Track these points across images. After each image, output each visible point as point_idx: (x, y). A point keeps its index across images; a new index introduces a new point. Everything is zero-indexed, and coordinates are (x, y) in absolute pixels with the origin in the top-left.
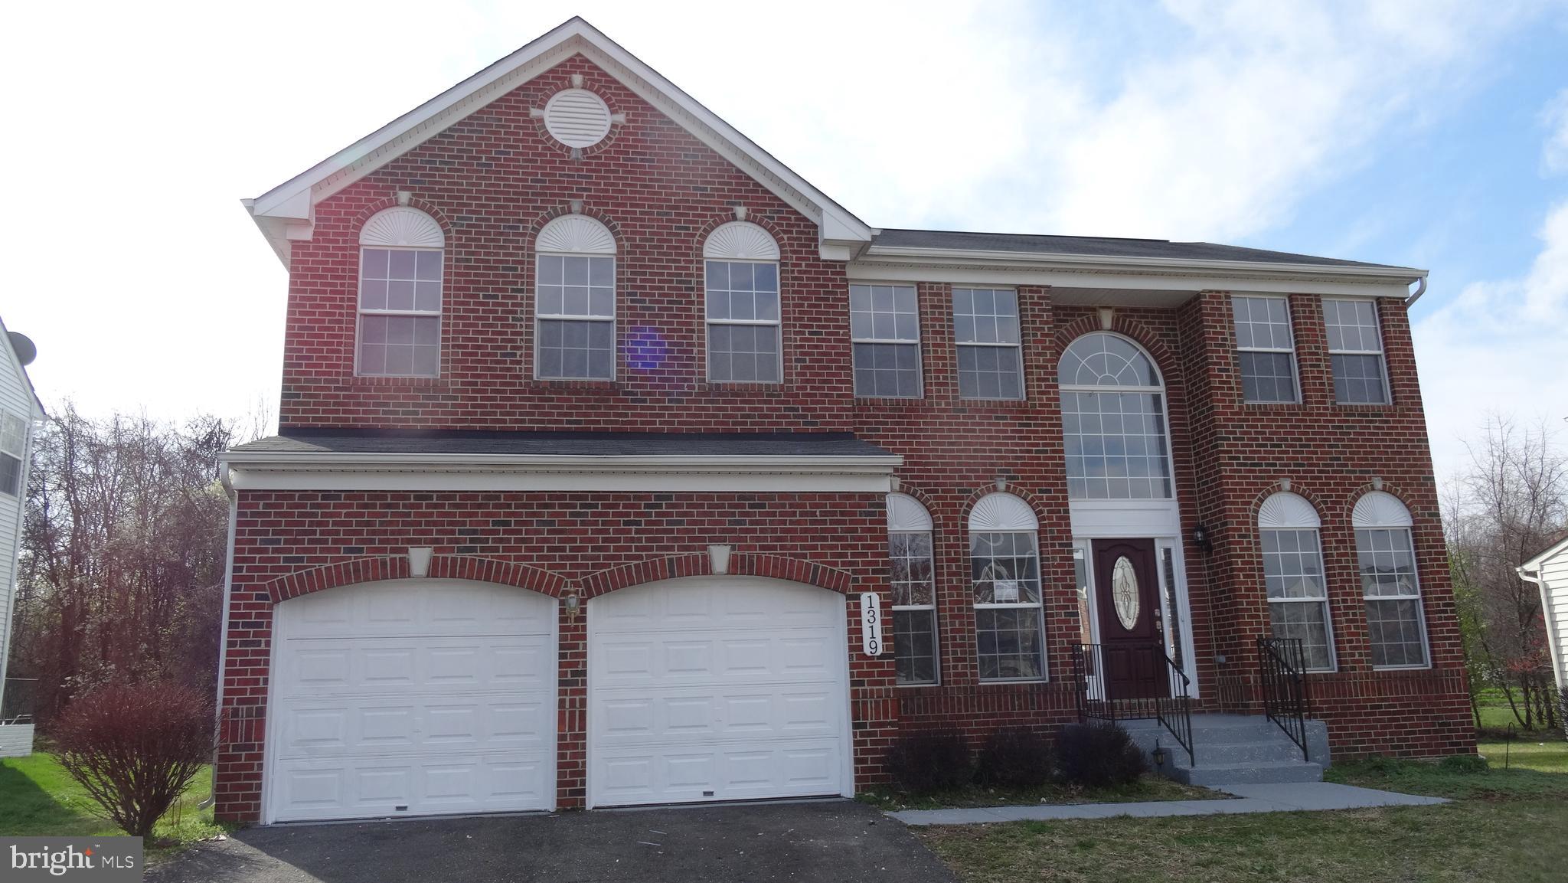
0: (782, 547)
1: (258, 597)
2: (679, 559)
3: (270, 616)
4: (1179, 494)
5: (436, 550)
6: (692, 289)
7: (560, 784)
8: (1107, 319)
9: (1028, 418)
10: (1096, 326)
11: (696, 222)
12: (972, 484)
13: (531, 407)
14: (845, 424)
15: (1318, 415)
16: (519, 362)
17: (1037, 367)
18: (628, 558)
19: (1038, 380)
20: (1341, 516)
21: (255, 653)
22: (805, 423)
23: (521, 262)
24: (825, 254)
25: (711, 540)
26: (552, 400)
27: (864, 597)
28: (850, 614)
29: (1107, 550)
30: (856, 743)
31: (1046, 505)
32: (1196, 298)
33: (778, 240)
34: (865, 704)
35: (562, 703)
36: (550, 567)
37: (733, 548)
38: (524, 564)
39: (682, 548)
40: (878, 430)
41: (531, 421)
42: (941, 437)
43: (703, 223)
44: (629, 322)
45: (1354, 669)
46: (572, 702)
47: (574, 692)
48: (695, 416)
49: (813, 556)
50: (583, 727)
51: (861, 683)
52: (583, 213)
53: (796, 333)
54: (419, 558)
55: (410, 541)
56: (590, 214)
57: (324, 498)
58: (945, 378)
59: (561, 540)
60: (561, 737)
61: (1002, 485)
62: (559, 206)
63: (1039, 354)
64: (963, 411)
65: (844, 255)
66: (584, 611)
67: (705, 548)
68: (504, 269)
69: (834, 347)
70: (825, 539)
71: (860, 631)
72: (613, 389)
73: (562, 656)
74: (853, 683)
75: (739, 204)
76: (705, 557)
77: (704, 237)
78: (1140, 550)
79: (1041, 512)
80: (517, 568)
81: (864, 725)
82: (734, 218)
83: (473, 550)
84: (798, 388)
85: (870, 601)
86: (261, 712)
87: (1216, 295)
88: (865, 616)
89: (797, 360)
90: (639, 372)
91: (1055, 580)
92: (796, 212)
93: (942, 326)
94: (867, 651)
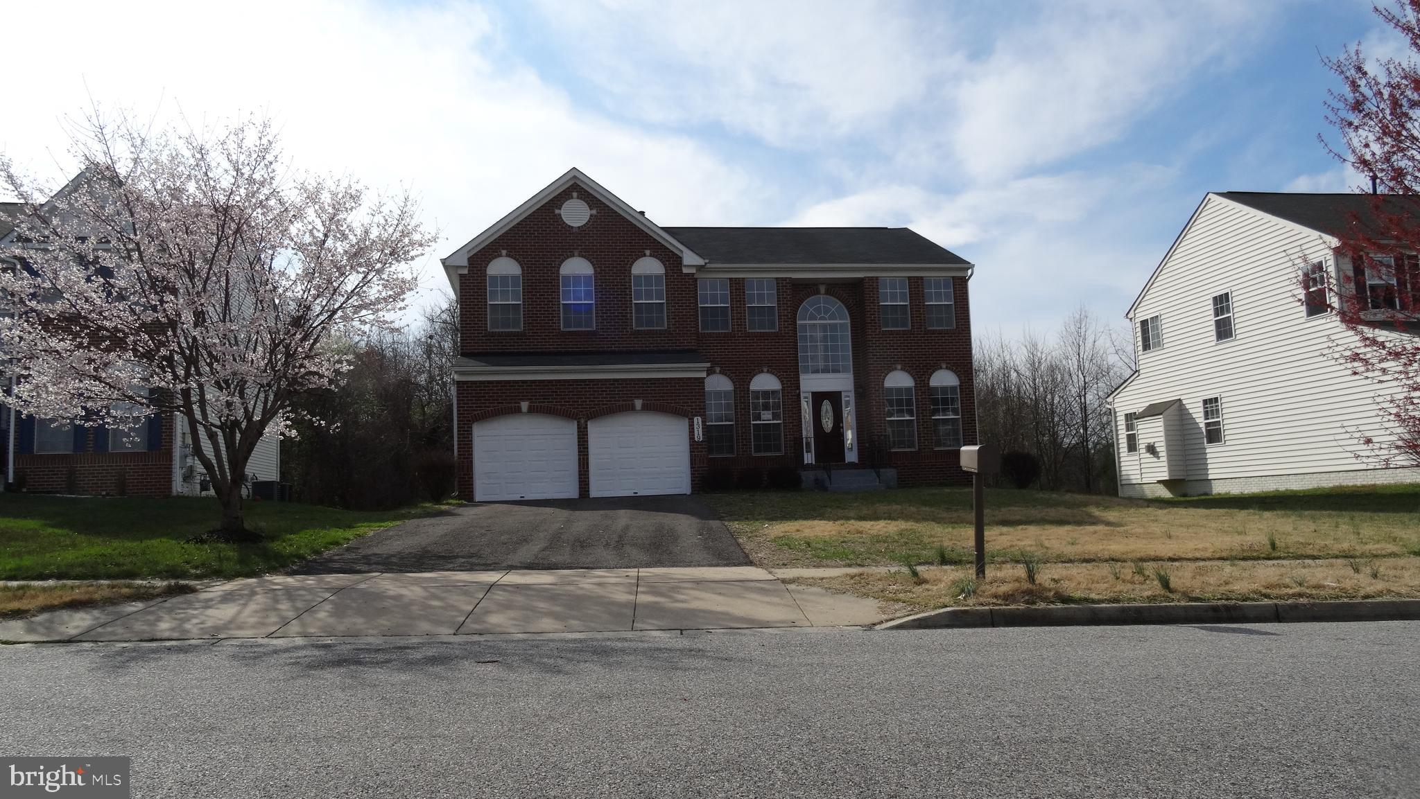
0: (663, 400)
1: (467, 420)
2: (622, 405)
3: (471, 428)
4: (853, 371)
5: (530, 403)
6: (627, 288)
7: (580, 488)
8: (822, 289)
9: (779, 339)
10: (818, 292)
11: (628, 258)
12: (752, 369)
13: (561, 342)
14: (693, 346)
15: (917, 334)
16: (555, 323)
17: (784, 316)
18: (603, 404)
19: (784, 321)
20: (924, 380)
21: (467, 441)
22: (676, 346)
23: (554, 280)
24: (685, 271)
25: (635, 397)
26: (568, 339)
27: (695, 419)
28: (690, 425)
29: (818, 398)
30: (692, 474)
31: (785, 378)
32: (862, 280)
33: (664, 265)
34: (695, 460)
35: (579, 459)
36: (573, 408)
37: (643, 400)
38: (564, 407)
39: (623, 401)
40: (710, 346)
41: (561, 348)
42: (739, 349)
43: (631, 258)
44: (600, 304)
45: (924, 449)
46: (583, 459)
47: (584, 455)
48: (629, 344)
49: (675, 403)
50: (588, 467)
51: (694, 452)
52: (579, 256)
53: (672, 306)
54: (524, 406)
55: (521, 399)
56: (582, 256)
57: (488, 383)
58: (741, 322)
59: (577, 398)
60: (580, 471)
61: (765, 370)
62: (569, 254)
63: (785, 310)
64: (749, 337)
65: (693, 271)
66: (587, 425)
67: (633, 400)
68: (547, 283)
69: (688, 312)
70: (680, 396)
71: (694, 432)
72: (593, 333)
73: (579, 442)
74: (691, 452)
75: (647, 249)
76: (632, 404)
77: (632, 265)
78: (835, 397)
79: (783, 381)
80: (561, 409)
81: (695, 467)
82: (645, 255)
83: (544, 402)
84: (673, 331)
85: (698, 421)
86: (472, 462)
87: (871, 278)
88: (696, 426)
89: (673, 319)
90: (605, 326)
91: (788, 411)
92: (672, 252)
93: (740, 298)
94: (696, 439)
